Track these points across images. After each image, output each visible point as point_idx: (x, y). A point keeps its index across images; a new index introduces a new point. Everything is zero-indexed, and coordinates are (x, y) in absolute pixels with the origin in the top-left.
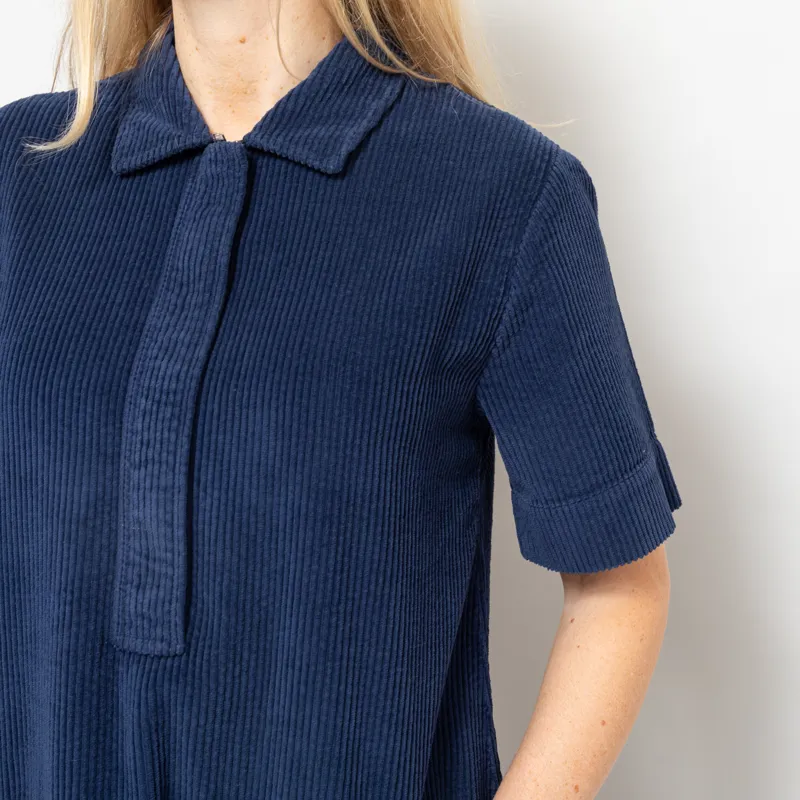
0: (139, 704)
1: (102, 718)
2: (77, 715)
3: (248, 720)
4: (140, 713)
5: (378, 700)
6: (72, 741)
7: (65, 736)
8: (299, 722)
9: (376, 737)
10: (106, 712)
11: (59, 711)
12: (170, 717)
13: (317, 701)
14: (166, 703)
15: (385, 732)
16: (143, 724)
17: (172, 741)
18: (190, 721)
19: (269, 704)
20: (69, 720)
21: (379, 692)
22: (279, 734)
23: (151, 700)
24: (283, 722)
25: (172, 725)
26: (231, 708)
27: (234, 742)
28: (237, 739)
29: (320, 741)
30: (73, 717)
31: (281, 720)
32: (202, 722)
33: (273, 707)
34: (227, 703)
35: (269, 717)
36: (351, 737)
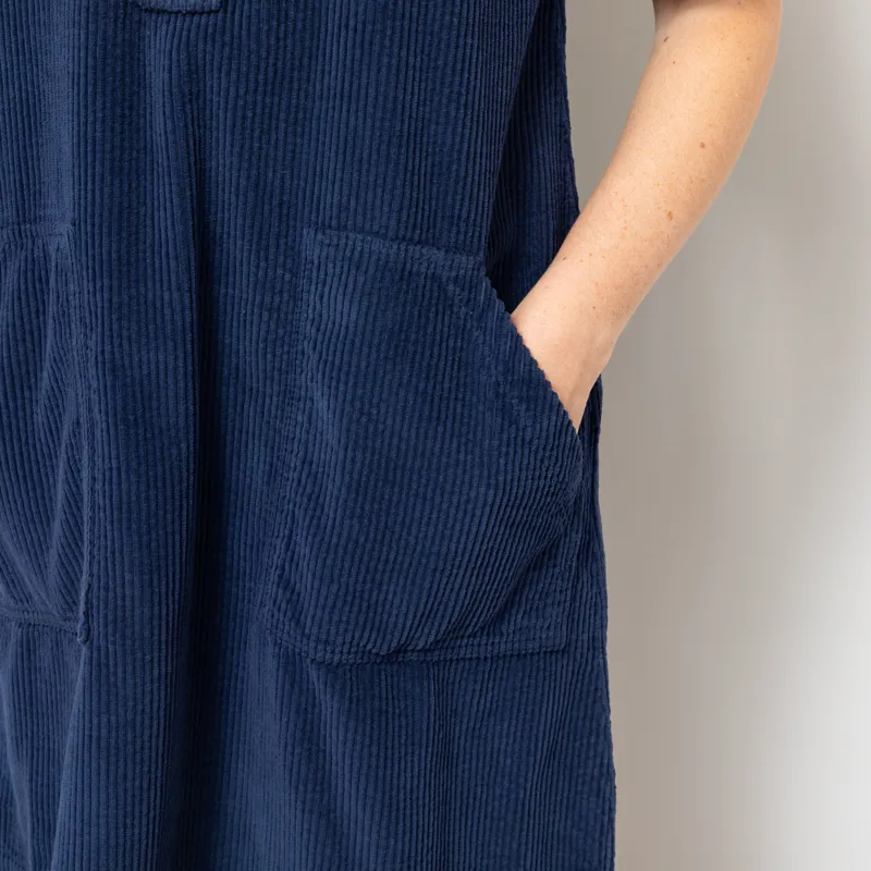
0: (170, 69)
1: (127, 90)
2: (99, 83)
3: (294, 94)
4: (171, 78)
5: (444, 74)
6: (94, 112)
7: (86, 107)
8: (354, 94)
9: (442, 120)
10: (132, 82)
11: (79, 78)
12: (205, 86)
13: (374, 68)
14: (201, 68)
15: (453, 113)
16: (175, 90)
17: (208, 117)
18: (228, 90)
19: (319, 77)
20: (90, 89)
21: (446, 64)
22: (331, 110)
23: (183, 63)
24: (335, 94)
25: (208, 97)
26: (275, 77)
27: (278, 119)
28: (282, 116)
29: (379, 115)
30: (95, 85)
31: (332, 92)
32: (242, 91)
33: (323, 78)
34: (271, 69)
35: (318, 92)
36: (414, 115)
